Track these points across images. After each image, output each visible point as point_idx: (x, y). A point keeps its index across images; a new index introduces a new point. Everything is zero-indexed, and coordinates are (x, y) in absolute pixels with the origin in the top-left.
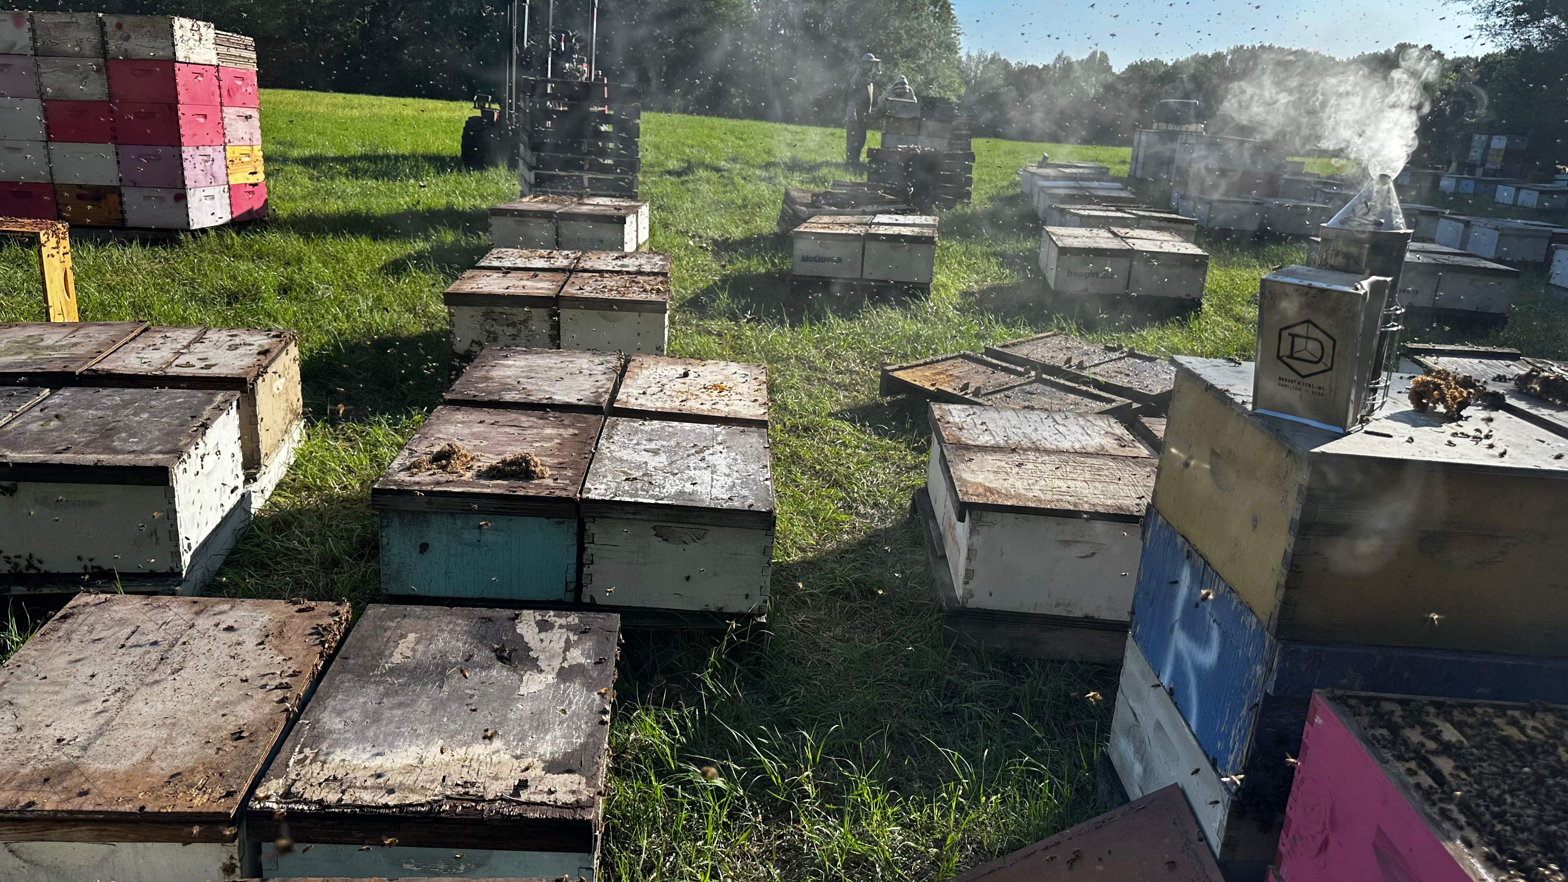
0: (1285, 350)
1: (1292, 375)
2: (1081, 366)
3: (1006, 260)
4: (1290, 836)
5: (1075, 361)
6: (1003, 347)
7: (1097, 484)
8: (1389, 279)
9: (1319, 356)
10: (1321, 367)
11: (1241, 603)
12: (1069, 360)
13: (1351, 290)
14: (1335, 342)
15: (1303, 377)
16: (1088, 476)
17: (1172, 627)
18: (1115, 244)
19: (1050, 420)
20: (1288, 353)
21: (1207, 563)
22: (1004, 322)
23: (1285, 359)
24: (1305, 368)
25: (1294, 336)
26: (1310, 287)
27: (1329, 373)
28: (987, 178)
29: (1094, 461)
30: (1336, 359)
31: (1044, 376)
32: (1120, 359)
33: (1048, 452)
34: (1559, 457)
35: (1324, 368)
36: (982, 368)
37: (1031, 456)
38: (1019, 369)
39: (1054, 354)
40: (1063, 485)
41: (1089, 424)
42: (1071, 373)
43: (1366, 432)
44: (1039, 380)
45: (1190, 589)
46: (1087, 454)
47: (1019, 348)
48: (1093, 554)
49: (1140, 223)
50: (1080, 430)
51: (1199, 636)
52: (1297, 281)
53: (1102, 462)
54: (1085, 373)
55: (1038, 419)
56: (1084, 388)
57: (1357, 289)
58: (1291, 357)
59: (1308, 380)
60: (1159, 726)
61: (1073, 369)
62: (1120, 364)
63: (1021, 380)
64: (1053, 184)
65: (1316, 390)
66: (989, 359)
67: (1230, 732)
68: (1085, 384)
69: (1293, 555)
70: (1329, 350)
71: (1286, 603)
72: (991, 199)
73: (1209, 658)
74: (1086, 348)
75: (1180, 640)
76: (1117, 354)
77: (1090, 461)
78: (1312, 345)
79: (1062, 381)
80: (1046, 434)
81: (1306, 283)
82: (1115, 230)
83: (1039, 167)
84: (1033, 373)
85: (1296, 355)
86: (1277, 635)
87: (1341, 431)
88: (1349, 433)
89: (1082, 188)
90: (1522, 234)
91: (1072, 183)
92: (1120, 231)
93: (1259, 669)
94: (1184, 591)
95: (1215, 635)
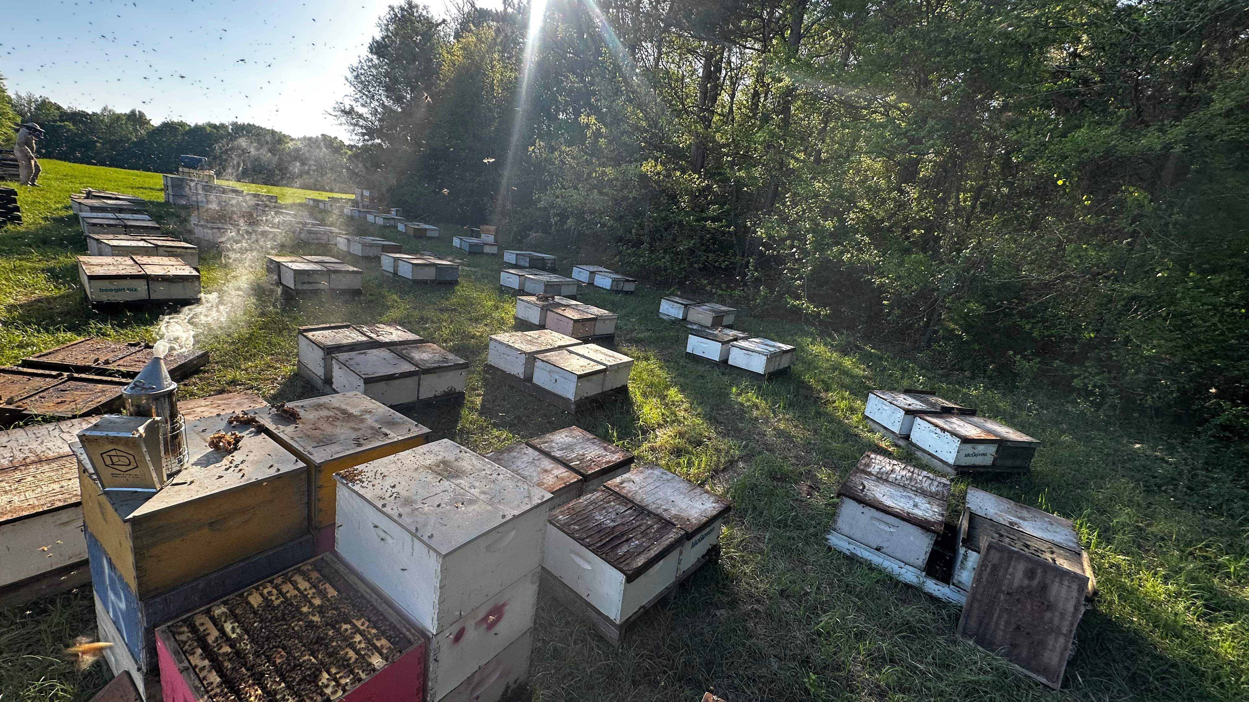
0: (108, 463)
2: (107, 362)
3: (54, 275)
6: (38, 357)
9: (127, 463)
11: (126, 583)
12: (97, 359)
13: (130, 436)
15: (124, 473)
17: (107, 588)
18: (135, 270)
19: (57, 430)
20: (111, 463)
21: (110, 559)
22: (47, 331)
23: (109, 466)
24: (123, 468)
25: (109, 456)
27: (137, 468)
28: (42, 201)
30: (137, 464)
31: (76, 375)
32: (139, 351)
33: (49, 461)
34: (271, 466)
35: (133, 467)
36: (16, 378)
37: (32, 469)
38: (54, 373)
39: (86, 356)
40: (56, 486)
44: (71, 378)
47: (55, 355)
49: (155, 251)
51: (117, 595)
55: (46, 433)
56: (109, 379)
57: (134, 434)
58: (112, 465)
59: (127, 473)
60: (115, 640)
61: (101, 366)
62: (139, 355)
63: (56, 382)
64: (94, 215)
65: (133, 477)
66: (25, 370)
67: (139, 647)
69: (136, 563)
70: (132, 460)
71: (139, 585)
72: (46, 219)
73: (123, 606)
75: (111, 595)
76: (137, 348)
78: (122, 459)
80: (50, 445)
82: (136, 257)
83: (85, 198)
84: (66, 374)
86: (140, 600)
87: (154, 490)
88: (161, 489)
89: (118, 219)
90: (371, 245)
91: (110, 215)
92: (138, 258)
93: (140, 615)
94: (107, 571)
95: (122, 595)
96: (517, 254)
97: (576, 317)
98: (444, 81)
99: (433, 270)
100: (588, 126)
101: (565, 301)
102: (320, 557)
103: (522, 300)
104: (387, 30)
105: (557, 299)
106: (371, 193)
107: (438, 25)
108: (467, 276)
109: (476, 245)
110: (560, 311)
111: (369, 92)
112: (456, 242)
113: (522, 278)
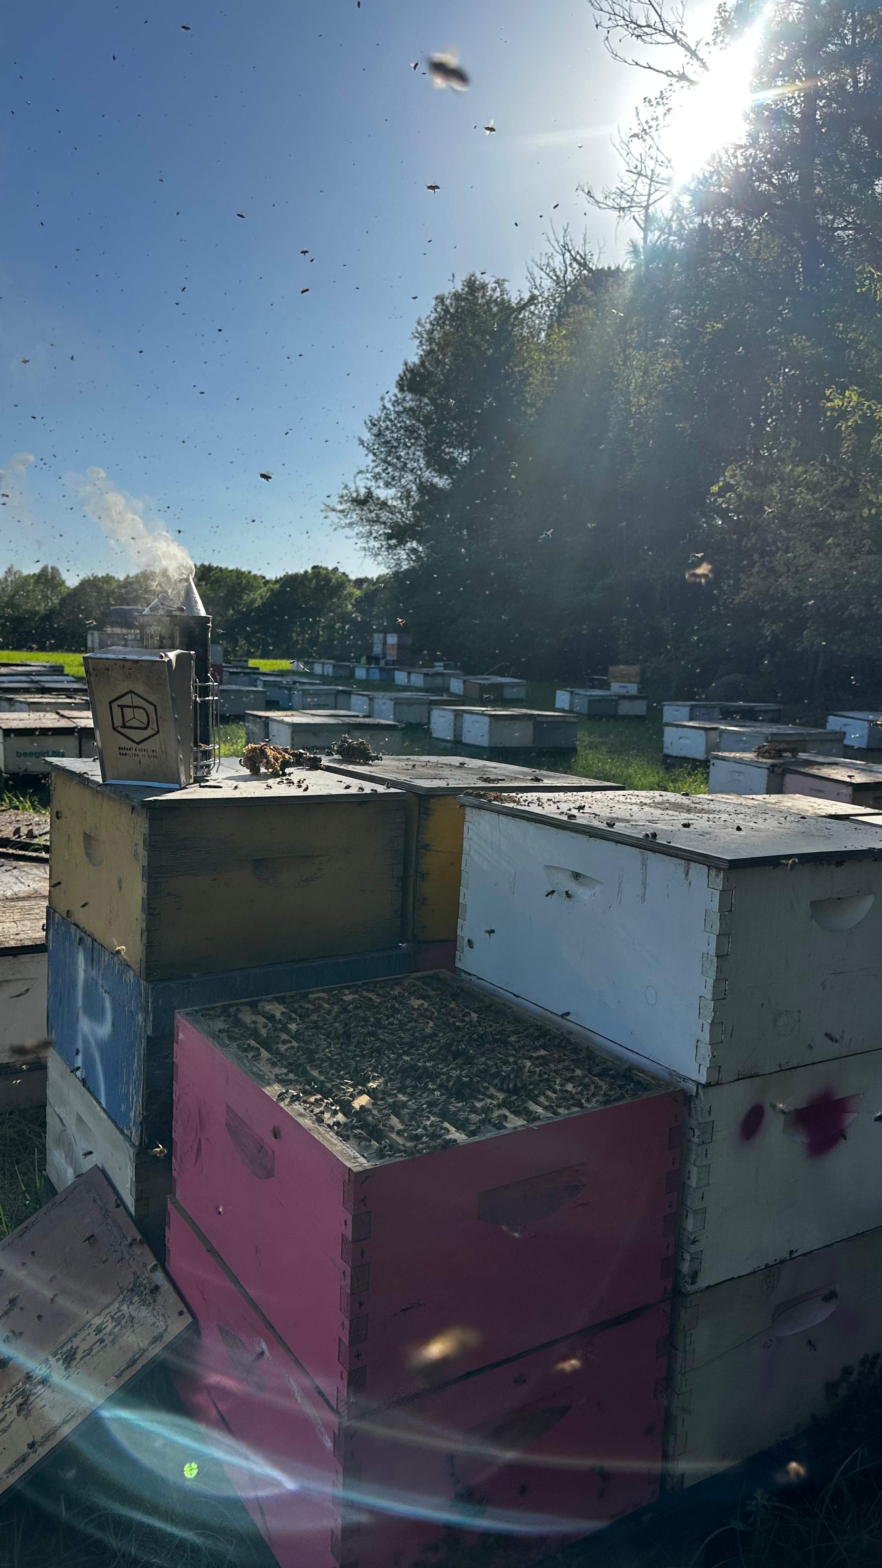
0: (118, 722)
1: (130, 744)
4: (178, 1158)
5: (24, 831)
7: (25, 922)
8: (192, 652)
9: (146, 722)
10: (149, 732)
11: (121, 964)
12: (17, 831)
13: (158, 659)
14: (155, 707)
15: (138, 743)
16: (17, 917)
17: (77, 1017)
18: (64, 723)
20: (121, 723)
21: (94, 940)
23: (119, 729)
24: (137, 735)
25: (122, 707)
26: (125, 660)
27: (157, 736)
29: (26, 903)
30: (159, 723)
35: (153, 732)
39: (2, 828)
41: (23, 874)
42: (20, 842)
43: (201, 787)
45: (85, 971)
46: (19, 899)
48: (27, 990)
50: (14, 880)
51: (97, 1014)
52: (113, 656)
53: (33, 903)
54: (36, 841)
57: (162, 657)
58: (124, 726)
59: (141, 746)
60: (80, 1120)
61: (23, 839)
65: (151, 753)
67: (128, 1090)
68: (35, 850)
69: (148, 899)
70: (153, 716)
71: (150, 946)
73: (106, 1029)
74: (37, 819)
75: (85, 1025)
77: (20, 904)
78: (141, 715)
79: (11, 851)
81: (121, 657)
82: (62, 712)
85: (127, 724)
86: (148, 978)
87: (177, 786)
88: (185, 788)
89: (33, 682)
90: (409, 703)
91: (24, 678)
92: (66, 713)
93: (140, 1017)
94: (81, 976)
95: (108, 1004)
96: (692, 707)
97: (859, 778)
98: (531, 405)
99: (529, 726)
100: (843, 414)
101: (820, 759)
102: (431, 972)
103: (723, 759)
104: (431, 340)
105: (803, 756)
106: (399, 637)
107: (522, 307)
108: (593, 747)
109: (604, 699)
110: (815, 771)
111: (399, 458)
112: (563, 698)
113: (713, 734)
